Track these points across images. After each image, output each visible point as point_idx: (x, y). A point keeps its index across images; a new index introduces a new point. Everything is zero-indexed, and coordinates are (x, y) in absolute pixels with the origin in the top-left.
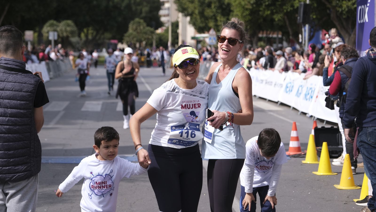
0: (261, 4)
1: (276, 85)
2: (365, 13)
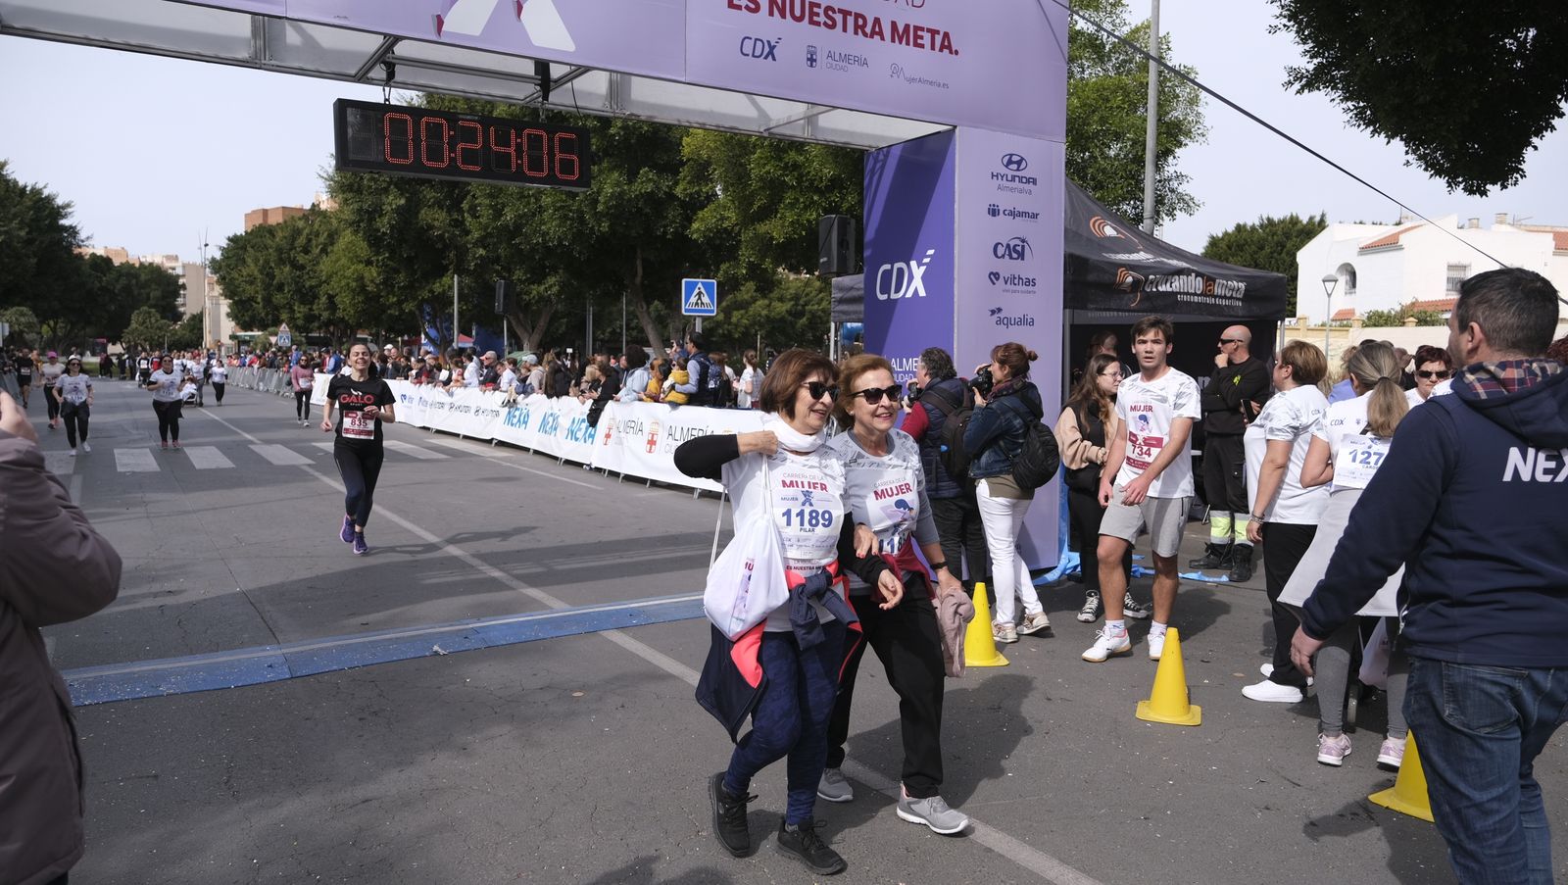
0: (393, 286)
1: (481, 411)
2: (911, 278)
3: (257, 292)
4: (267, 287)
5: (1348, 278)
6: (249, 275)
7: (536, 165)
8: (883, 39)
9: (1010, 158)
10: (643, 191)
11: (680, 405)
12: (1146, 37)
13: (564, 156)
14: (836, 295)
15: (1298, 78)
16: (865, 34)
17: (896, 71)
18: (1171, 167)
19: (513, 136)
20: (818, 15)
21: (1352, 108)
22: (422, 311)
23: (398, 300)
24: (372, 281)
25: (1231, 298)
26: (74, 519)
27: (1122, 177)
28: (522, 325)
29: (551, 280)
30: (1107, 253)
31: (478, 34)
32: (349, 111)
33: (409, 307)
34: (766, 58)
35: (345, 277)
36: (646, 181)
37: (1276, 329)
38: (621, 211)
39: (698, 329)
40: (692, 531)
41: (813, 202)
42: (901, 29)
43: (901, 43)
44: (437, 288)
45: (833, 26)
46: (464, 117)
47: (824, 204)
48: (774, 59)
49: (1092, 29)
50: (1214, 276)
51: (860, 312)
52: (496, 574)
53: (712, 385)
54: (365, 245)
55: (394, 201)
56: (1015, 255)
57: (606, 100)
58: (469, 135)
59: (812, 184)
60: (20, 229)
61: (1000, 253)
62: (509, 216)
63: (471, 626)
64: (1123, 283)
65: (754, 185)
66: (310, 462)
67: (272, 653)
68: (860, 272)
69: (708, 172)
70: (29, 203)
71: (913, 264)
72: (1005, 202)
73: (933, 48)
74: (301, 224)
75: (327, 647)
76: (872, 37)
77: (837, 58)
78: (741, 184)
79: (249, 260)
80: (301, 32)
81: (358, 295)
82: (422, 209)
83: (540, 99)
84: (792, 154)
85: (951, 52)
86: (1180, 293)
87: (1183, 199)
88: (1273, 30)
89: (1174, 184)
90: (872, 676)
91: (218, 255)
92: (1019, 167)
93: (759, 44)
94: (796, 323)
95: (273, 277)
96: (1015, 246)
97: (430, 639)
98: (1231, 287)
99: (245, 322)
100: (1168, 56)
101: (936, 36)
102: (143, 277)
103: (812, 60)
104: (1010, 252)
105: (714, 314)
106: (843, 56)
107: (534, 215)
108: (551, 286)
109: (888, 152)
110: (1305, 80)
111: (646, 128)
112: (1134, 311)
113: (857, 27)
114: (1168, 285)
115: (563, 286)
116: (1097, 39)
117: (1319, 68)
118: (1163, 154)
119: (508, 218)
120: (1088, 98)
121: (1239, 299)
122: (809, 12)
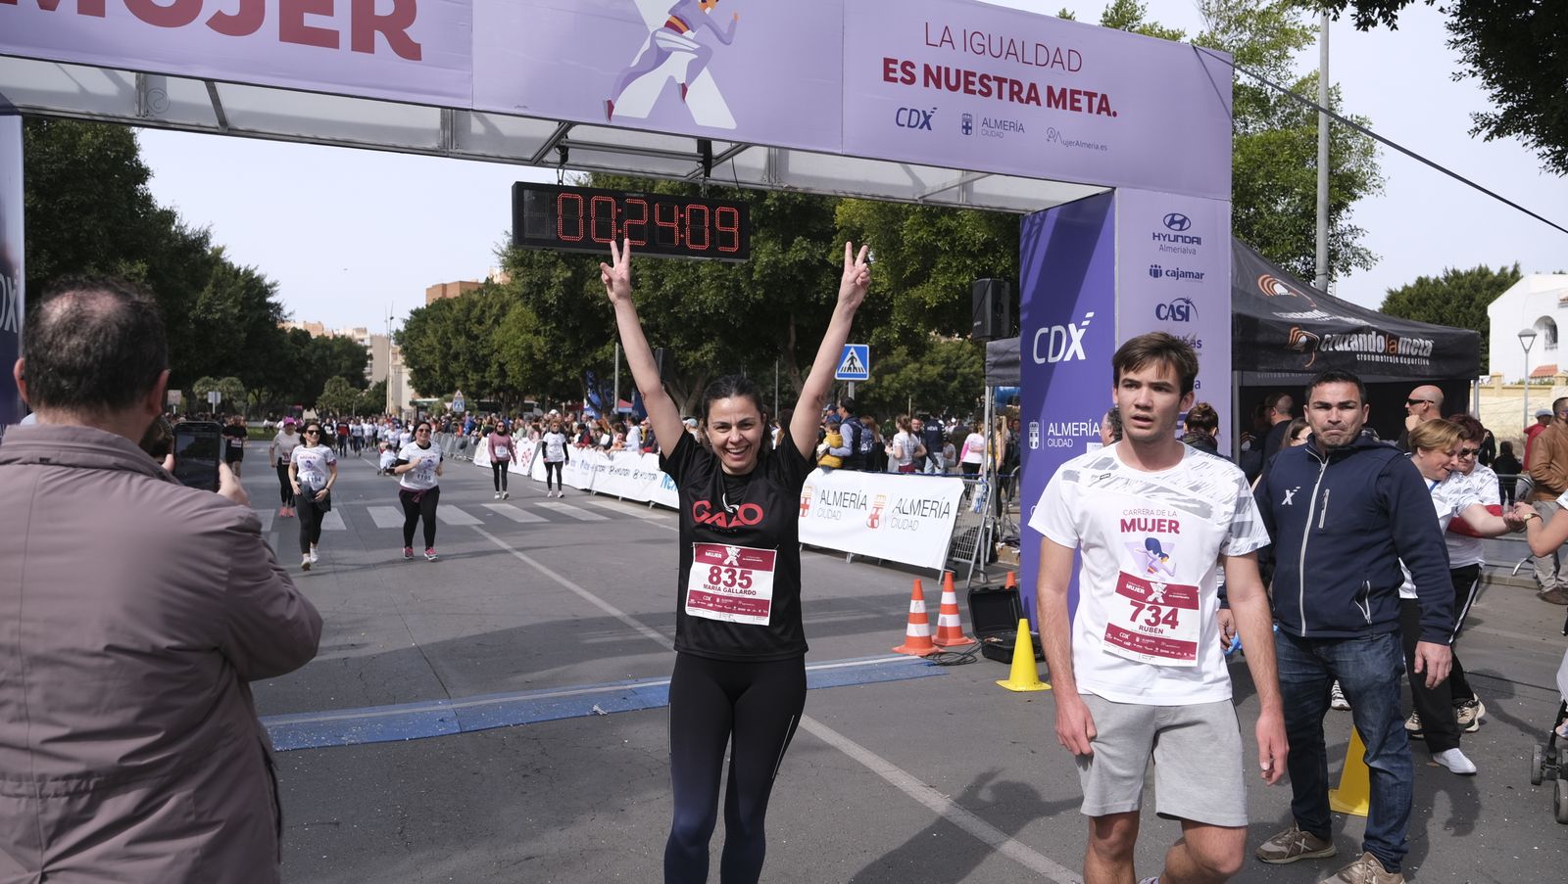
0: (558, 354)
1: (639, 475)
2: (1070, 341)
3: (435, 361)
4: (444, 356)
5: (1548, 332)
6: (430, 346)
7: (697, 238)
8: (1039, 104)
9: (1172, 219)
10: (797, 259)
11: (834, 469)
12: (1314, 88)
13: (724, 229)
14: (990, 358)
15: (1486, 125)
16: (1021, 100)
17: (1053, 135)
18: (1344, 221)
19: (676, 212)
20: (973, 83)
21: (1548, 153)
22: (584, 377)
23: (563, 368)
24: (540, 350)
25: (1417, 356)
26: (284, 581)
27: (1291, 233)
28: (678, 390)
29: (707, 347)
30: (1278, 312)
31: (644, 115)
32: (527, 193)
33: (573, 374)
34: (921, 127)
35: (515, 347)
36: (800, 250)
37: (1470, 387)
38: (776, 278)
39: (851, 394)
40: (846, 596)
41: (966, 266)
42: (1057, 95)
43: (1057, 107)
44: (600, 355)
45: (988, 94)
46: (631, 195)
47: (977, 268)
48: (929, 128)
49: (1255, 83)
50: (1395, 333)
51: (1016, 376)
52: (653, 635)
53: (864, 448)
54: (533, 316)
55: (562, 274)
56: (1179, 317)
57: (765, 171)
58: (636, 211)
59: (965, 246)
60: (234, 307)
61: (1163, 317)
62: (668, 286)
63: (629, 687)
64: (1296, 343)
65: (907, 251)
66: (481, 523)
67: (444, 707)
68: (1013, 334)
69: (861, 239)
70: (242, 283)
71: (1072, 327)
72: (1167, 262)
73: (1090, 111)
74: (476, 297)
75: (494, 704)
76: (1028, 102)
77: (993, 125)
78: (894, 249)
79: (429, 332)
80: (484, 122)
81: (527, 363)
82: (587, 281)
83: (703, 175)
84: (945, 219)
85: (1109, 114)
86: (1360, 353)
87: (1359, 254)
88: (1458, 77)
89: (1349, 238)
90: (1033, 752)
91: (402, 328)
92: (1181, 227)
93: (915, 114)
94: (947, 386)
95: (450, 347)
96: (1179, 307)
97: (590, 699)
98: (1417, 345)
99: (424, 389)
100: (1339, 107)
101: (1094, 98)
102: (336, 349)
103: (967, 128)
104: (1173, 313)
105: (867, 379)
106: (998, 122)
107: (692, 284)
108: (707, 353)
109: (1045, 216)
110: (1494, 125)
111: (800, 199)
112: (1308, 372)
113: (1012, 94)
114: (1346, 344)
115: (719, 353)
116: (1260, 93)
117: (1508, 113)
118: (1336, 207)
119: (668, 288)
120: (1253, 153)
121: (1426, 358)
122: (965, 82)
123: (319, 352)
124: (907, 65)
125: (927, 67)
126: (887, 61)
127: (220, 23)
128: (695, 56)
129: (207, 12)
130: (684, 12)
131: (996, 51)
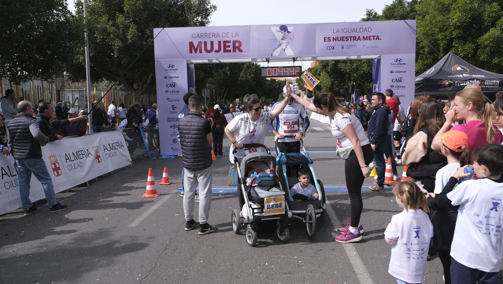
8: (360, 40)
9: (397, 60)
13: (297, 71)
16: (356, 40)
17: (364, 46)
19: (288, 69)
20: (344, 39)
25: (493, 85)
30: (450, 76)
31: (278, 55)
34: (332, 49)
42: (365, 38)
43: (365, 40)
45: (348, 40)
48: (334, 49)
50: (485, 80)
56: (398, 81)
61: (394, 81)
64: (445, 84)
71: (377, 84)
72: (395, 69)
73: (374, 39)
76: (358, 40)
77: (349, 46)
85: (379, 39)
92: (400, 61)
93: (331, 47)
96: (398, 79)
98: (493, 82)
101: (375, 37)
103: (343, 48)
104: (397, 80)
113: (354, 39)
121: (497, 85)
122: (342, 39)
123: (278, 85)
124: (329, 38)
125: (333, 38)
126: (325, 38)
127: (216, 51)
128: (286, 44)
129: (214, 50)
130: (285, 36)
131: (350, 31)
